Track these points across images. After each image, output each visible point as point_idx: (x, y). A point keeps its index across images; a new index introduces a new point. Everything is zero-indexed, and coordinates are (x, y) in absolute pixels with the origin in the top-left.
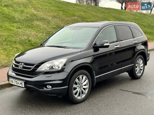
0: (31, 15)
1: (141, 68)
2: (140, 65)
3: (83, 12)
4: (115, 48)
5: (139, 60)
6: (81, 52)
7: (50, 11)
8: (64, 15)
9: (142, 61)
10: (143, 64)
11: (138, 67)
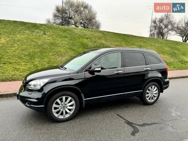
0: (100, 44)
1: (154, 95)
2: (153, 92)
3: (143, 43)
4: (116, 73)
5: (151, 87)
6: (69, 74)
7: (116, 41)
8: (125, 44)
9: (156, 88)
10: (157, 91)
11: (150, 94)
